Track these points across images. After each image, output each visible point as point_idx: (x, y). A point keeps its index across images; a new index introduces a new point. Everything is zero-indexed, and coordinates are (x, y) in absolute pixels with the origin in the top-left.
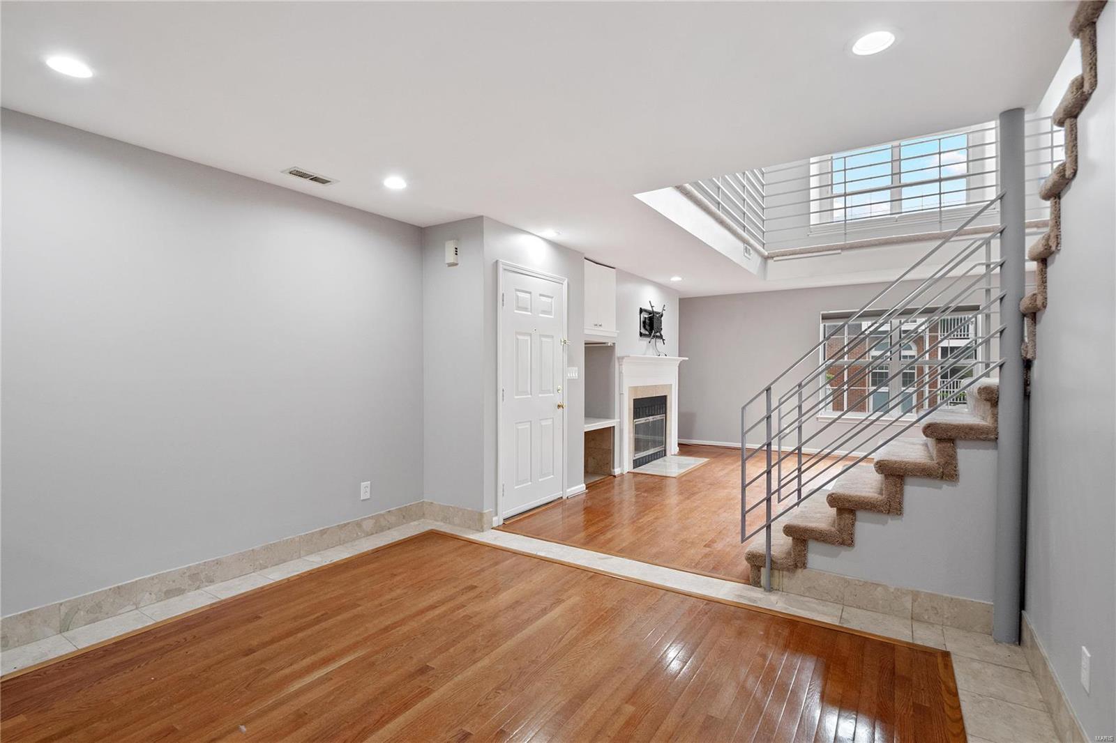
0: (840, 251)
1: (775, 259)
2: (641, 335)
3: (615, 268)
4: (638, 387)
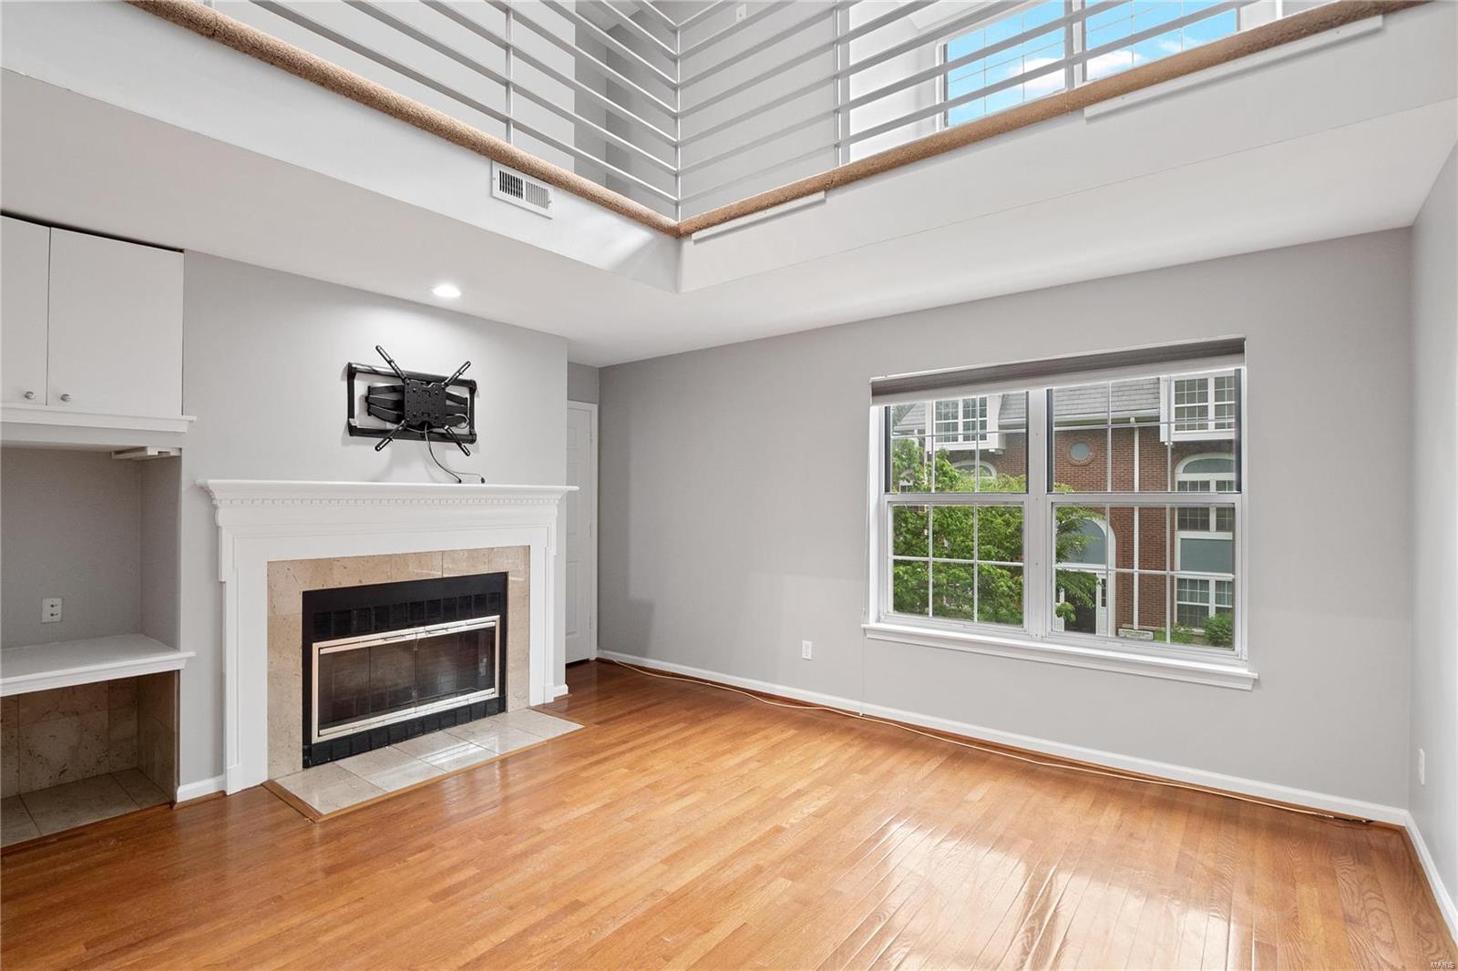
0: (821, 195)
1: (695, 236)
2: (353, 431)
3: (181, 251)
4: (334, 559)
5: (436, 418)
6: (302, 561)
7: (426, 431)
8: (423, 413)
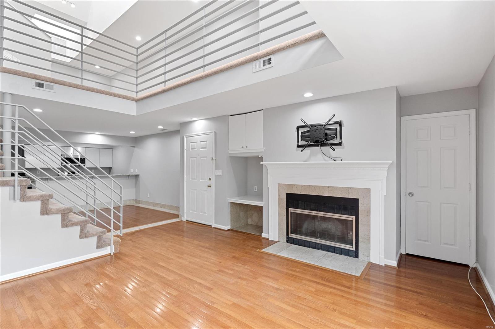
2: (299, 146)
3: (262, 110)
4: (293, 185)
5: (321, 138)
6: (286, 184)
7: (319, 144)
8: (316, 138)
